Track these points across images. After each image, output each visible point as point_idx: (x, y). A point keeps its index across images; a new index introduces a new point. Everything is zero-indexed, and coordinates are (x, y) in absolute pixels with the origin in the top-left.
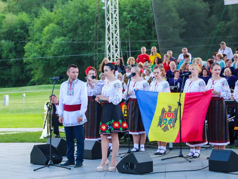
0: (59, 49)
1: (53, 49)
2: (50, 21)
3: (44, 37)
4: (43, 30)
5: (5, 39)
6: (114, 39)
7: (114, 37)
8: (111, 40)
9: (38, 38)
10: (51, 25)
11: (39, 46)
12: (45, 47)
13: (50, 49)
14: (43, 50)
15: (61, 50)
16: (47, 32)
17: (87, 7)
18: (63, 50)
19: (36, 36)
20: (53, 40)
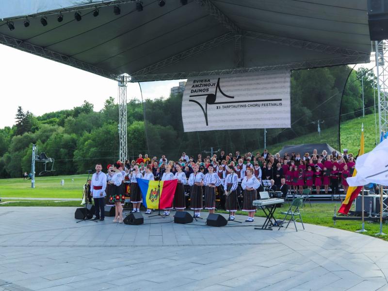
0: (93, 155)
1: (90, 154)
2: (88, 138)
3: (85, 147)
4: (84, 143)
5: (63, 148)
10: (89, 141)
11: (82, 152)
12: (86, 153)
13: (88, 154)
14: (84, 154)
16: (87, 145)
17: (110, 132)
18: (96, 155)
19: (81, 147)
20: (90, 149)
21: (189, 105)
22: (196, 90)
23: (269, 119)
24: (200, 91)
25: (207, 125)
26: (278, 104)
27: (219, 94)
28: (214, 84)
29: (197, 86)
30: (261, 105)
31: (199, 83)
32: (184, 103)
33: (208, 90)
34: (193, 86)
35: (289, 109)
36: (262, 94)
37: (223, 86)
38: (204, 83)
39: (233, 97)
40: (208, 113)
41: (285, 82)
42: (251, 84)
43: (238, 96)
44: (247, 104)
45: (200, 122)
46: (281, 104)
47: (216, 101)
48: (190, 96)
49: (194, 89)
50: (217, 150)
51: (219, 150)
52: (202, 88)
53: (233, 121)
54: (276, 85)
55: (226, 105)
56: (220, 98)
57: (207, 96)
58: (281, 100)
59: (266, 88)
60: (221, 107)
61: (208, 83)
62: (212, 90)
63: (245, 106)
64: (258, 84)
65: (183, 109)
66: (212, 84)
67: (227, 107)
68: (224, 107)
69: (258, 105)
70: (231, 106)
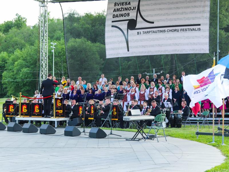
0: (25, 76)
3: (15, 68)
6: (45, 72)
7: (45, 70)
8: (43, 72)
9: (11, 69)
11: (12, 73)
12: (16, 74)
13: (19, 76)
14: (14, 76)
15: (26, 76)
16: (17, 65)
18: (28, 76)
19: (10, 67)
20: (21, 70)
21: (112, 31)
22: (117, 15)
23: (188, 44)
24: (122, 15)
25: (128, 51)
26: (197, 29)
27: (139, 19)
28: (134, 8)
29: (118, 10)
30: (180, 30)
31: (120, 7)
32: (107, 29)
33: (128, 14)
34: (115, 11)
35: (207, 34)
36: (181, 19)
37: (144, 10)
38: (124, 7)
39: (153, 23)
40: (130, 39)
41: (204, 6)
42: (170, 9)
43: (158, 21)
44: (166, 29)
45: (121, 48)
46: (199, 29)
47: (137, 27)
48: (113, 22)
49: (116, 13)
50: (160, 72)
51: (161, 72)
52: (123, 12)
53: (153, 46)
54: (196, 10)
55: (146, 30)
56: (140, 23)
57: (128, 21)
58: (199, 25)
59: (185, 12)
60: (142, 32)
61: (128, 6)
62: (133, 15)
63: (165, 31)
64: (177, 8)
65: (107, 35)
66: (132, 8)
67: (148, 32)
68: (144, 32)
69: (177, 30)
70: (151, 32)
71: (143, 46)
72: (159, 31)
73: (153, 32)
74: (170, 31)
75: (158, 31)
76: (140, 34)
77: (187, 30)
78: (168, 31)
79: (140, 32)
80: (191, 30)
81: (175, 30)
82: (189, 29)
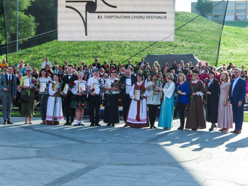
21: (66, 12)
23: (153, 32)
25: (86, 35)
26: (163, 17)
27: (99, 2)
30: (145, 17)
35: (173, 22)
36: (146, 6)
39: (115, 7)
40: (88, 22)
43: (121, 5)
44: (131, 15)
45: (78, 32)
46: (165, 17)
47: (97, 10)
48: (67, 2)
53: (115, 32)
55: (108, 15)
56: (101, 7)
57: (86, 3)
60: (103, 16)
63: (129, 17)
65: (59, 15)
67: (110, 17)
68: (106, 17)
69: (142, 17)
70: (114, 17)
71: (104, 31)
72: (123, 17)
73: (116, 17)
74: (135, 18)
75: (121, 17)
76: (101, 18)
77: (153, 17)
78: (133, 17)
79: (101, 16)
80: (158, 18)
81: (140, 17)
82: (155, 17)
